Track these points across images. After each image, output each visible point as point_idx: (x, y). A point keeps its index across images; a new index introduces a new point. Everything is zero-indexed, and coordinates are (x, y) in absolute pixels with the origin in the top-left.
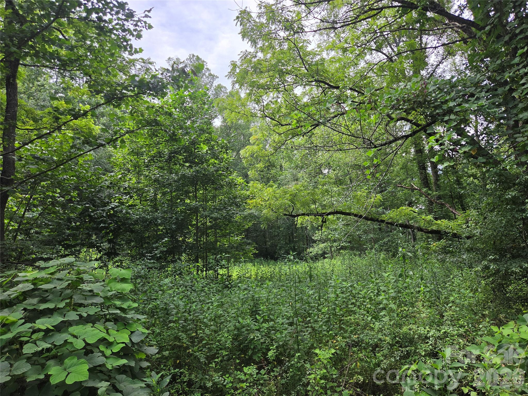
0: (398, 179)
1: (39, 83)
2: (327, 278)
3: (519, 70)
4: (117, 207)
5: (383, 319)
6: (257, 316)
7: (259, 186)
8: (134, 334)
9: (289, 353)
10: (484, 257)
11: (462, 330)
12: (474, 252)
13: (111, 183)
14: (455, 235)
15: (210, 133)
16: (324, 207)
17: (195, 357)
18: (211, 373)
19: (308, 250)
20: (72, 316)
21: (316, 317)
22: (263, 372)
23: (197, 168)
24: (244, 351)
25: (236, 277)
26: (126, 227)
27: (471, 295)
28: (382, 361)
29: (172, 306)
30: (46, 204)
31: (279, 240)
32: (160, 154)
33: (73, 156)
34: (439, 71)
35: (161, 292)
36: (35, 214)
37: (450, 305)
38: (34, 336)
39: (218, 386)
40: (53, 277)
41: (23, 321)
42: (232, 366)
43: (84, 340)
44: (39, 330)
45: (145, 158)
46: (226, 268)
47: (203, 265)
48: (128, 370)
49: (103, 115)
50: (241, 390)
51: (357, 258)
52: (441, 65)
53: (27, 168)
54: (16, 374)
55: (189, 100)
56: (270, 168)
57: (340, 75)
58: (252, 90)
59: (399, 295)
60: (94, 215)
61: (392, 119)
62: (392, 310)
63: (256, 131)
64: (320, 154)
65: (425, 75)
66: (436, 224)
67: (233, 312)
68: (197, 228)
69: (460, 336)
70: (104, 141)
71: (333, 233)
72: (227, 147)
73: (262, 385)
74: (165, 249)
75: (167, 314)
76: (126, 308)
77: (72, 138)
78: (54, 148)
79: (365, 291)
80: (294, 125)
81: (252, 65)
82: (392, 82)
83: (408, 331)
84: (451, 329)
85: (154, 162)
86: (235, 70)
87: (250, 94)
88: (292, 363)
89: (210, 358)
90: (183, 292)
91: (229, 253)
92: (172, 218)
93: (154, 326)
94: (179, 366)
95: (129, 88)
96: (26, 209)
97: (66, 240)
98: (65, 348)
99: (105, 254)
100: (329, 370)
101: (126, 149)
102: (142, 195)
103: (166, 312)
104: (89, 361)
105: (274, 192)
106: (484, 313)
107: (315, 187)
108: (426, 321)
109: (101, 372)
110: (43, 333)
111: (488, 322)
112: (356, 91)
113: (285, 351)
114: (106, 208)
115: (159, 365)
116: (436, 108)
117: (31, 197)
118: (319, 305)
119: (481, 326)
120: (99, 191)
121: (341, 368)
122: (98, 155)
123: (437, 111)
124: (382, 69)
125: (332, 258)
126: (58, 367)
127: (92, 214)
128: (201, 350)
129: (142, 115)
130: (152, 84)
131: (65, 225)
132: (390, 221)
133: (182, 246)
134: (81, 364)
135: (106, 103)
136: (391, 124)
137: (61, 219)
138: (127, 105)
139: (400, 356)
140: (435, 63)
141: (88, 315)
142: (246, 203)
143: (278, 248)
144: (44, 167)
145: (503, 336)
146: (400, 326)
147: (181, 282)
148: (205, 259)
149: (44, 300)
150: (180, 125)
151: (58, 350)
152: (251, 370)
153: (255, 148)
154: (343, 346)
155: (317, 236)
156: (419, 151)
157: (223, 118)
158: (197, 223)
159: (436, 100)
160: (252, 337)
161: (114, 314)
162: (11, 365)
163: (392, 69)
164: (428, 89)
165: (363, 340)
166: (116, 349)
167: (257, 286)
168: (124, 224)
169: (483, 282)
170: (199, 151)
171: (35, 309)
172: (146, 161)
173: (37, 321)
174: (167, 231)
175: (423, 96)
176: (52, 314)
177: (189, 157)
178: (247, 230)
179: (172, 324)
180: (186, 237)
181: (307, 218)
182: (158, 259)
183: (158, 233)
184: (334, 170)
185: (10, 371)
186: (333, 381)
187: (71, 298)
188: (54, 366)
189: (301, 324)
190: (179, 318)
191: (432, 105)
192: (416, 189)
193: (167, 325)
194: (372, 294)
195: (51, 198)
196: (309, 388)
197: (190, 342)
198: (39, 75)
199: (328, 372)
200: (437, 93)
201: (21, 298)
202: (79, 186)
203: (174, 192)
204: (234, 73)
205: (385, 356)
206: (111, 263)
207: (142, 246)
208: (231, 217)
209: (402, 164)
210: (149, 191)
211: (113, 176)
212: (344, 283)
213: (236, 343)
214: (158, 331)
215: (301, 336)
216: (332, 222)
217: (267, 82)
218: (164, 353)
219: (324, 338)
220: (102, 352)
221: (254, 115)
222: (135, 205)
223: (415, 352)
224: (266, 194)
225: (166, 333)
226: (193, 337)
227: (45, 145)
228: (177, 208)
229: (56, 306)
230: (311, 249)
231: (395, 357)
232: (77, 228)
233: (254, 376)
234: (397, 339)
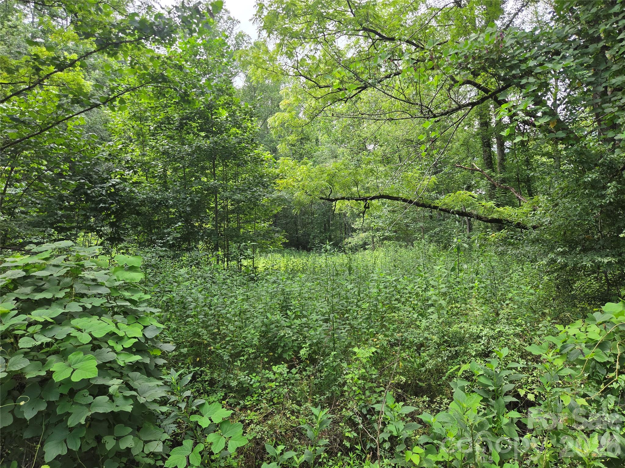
0: (457, 158)
1: (10, 23)
2: (369, 270)
3: (617, 22)
4: (119, 184)
5: (431, 317)
6: (288, 312)
7: (291, 163)
8: (147, 329)
9: (324, 351)
10: (552, 249)
11: (519, 329)
12: (540, 243)
13: (110, 155)
14: (518, 225)
15: (230, 95)
16: (367, 190)
17: (217, 355)
18: (236, 372)
19: (346, 240)
20: (74, 307)
21: (355, 314)
22: (294, 371)
23: (215, 139)
24: (273, 349)
25: (263, 269)
26: (131, 209)
27: (532, 291)
28: (427, 361)
29: (190, 299)
30: (31, 178)
31: (313, 228)
32: (168, 120)
33: (61, 118)
34: (517, 22)
35: (176, 284)
36: (18, 190)
37: (508, 302)
38: (31, 329)
39: (244, 386)
40: (48, 263)
41: (16, 312)
42: (259, 364)
43: (91, 335)
44: (36, 323)
45: (151, 124)
46: (251, 258)
47: (224, 255)
48: (142, 367)
49: (94, 68)
50: (269, 390)
51: (403, 250)
52: (520, 13)
53: (5, 133)
54: (13, 370)
55: (202, 50)
56: (304, 141)
57: (395, 22)
58: (283, 40)
59: (450, 291)
60: (91, 193)
61: (456, 82)
62: (441, 307)
63: (287, 94)
64: (365, 125)
65: (499, 26)
66: (498, 211)
67: (260, 307)
68: (216, 212)
69: (516, 335)
70: (98, 100)
71: (376, 221)
72: (251, 114)
73: (293, 384)
74: (179, 236)
75: (184, 308)
76: (137, 299)
77: (58, 96)
78: (36, 109)
79: (412, 285)
80: (336, 86)
81: (283, 6)
82: (459, 34)
83: (458, 330)
84: (507, 328)
85: (162, 129)
86: (262, 13)
87: (280, 45)
88: (327, 362)
89: (235, 356)
90: (201, 284)
91: (254, 241)
92: (186, 199)
93: (169, 321)
94: (200, 364)
95: (128, 31)
96: (7, 185)
97: (59, 222)
98: (67, 343)
99: (107, 240)
100: (368, 370)
101: (127, 113)
102: (149, 171)
103: (182, 306)
104: (97, 357)
105: (309, 170)
106: (545, 311)
107: (358, 166)
108: (480, 319)
109: (112, 368)
110: (41, 326)
111: (549, 321)
112: (414, 44)
113: (319, 349)
114: (105, 185)
115: (176, 363)
116: (512, 68)
117: (12, 170)
118: (358, 301)
119: (540, 325)
120: (96, 164)
121: (381, 368)
122: (91, 120)
123: (514, 72)
124: (447, 16)
125: (374, 249)
126: (61, 364)
127: (89, 192)
128: (225, 348)
129: (146, 68)
130: (157, 26)
131: (57, 204)
132: (444, 207)
133: (198, 232)
134: (88, 359)
135: (98, 50)
136: (455, 89)
137: (50, 197)
138: (125, 53)
139: (448, 356)
140: (513, 12)
141: (93, 306)
142: (275, 183)
143: (311, 237)
144: (25, 131)
145: (568, 336)
146: (450, 324)
147: (199, 273)
148: (226, 248)
149: (39, 290)
150: (193, 84)
151: (59, 345)
152: (281, 369)
153: (286, 115)
154: (385, 345)
155: (357, 224)
156: (485, 124)
157: (247, 76)
158: (216, 205)
159: (513, 57)
160: (282, 334)
161: (123, 306)
162: (7, 361)
163: (460, 18)
164: (505, 42)
165: (406, 339)
166: (128, 344)
167: (288, 279)
168: (128, 205)
169: (546, 278)
170: (216, 118)
171: (28, 299)
172: (152, 128)
173: (33, 313)
174: (180, 215)
175: (498, 52)
176: (50, 305)
177: (205, 125)
178: (275, 216)
179: (190, 319)
180: (203, 222)
181: (346, 202)
182: (171, 246)
183: (170, 216)
184: (381, 146)
185: (6, 366)
186: (372, 381)
187: (71, 287)
188: (57, 362)
189: (338, 320)
190: (199, 313)
191: (508, 64)
192: (478, 170)
193: (184, 320)
194: (419, 289)
195: (37, 171)
196: (345, 388)
197: (211, 339)
198: (9, 12)
199: (367, 372)
200: (515, 48)
201: (11, 287)
202: (70, 158)
203: (188, 167)
204: (260, 16)
205: (431, 356)
206: (114, 250)
207: (151, 231)
208: (257, 199)
209: (463, 139)
210: (157, 166)
211: (112, 146)
212: (388, 277)
213: (264, 341)
214: (174, 326)
215: (337, 333)
216: (377, 208)
217: (302, 29)
218: (182, 350)
219: (363, 336)
220: (112, 347)
221: (285, 73)
222: (140, 183)
223: (465, 352)
224: (298, 173)
225: (183, 329)
226: (214, 333)
227: (25, 105)
228: (192, 187)
229: (54, 296)
230: (350, 240)
231: (442, 357)
232: (72, 208)
233: (285, 375)
234: (446, 338)
